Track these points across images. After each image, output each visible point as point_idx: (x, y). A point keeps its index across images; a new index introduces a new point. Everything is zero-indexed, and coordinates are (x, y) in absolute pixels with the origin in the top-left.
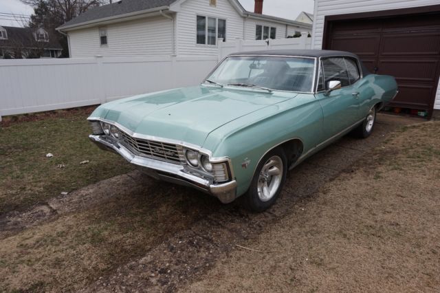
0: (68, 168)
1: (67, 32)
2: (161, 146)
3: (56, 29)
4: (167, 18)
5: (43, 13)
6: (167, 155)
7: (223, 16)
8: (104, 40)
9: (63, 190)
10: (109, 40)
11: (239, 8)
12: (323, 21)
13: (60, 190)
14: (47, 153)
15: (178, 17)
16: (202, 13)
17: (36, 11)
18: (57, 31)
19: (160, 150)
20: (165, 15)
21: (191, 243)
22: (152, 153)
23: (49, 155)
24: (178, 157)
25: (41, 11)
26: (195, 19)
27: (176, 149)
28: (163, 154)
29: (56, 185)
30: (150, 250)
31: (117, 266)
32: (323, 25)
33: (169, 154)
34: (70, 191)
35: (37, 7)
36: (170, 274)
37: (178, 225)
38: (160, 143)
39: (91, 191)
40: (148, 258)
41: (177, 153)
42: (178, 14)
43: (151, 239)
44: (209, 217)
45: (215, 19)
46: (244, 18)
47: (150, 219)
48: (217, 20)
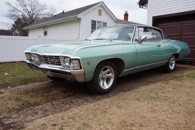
0: (13, 78)
1: (28, 30)
2: (53, 58)
3: (23, 29)
4: (77, 21)
5: (18, 23)
6: (56, 62)
7: (105, 21)
8: (46, 33)
9: (9, 86)
10: (48, 33)
11: (114, 17)
12: (152, 19)
13: (7, 86)
14: (5, 73)
15: (82, 20)
16: (94, 19)
17: (15, 22)
18: (23, 30)
19: (53, 60)
20: (75, 20)
21: (63, 103)
22: (49, 62)
23: (6, 74)
24: (60, 63)
25: (18, 22)
26: (91, 22)
27: (59, 59)
28: (54, 62)
29: (6, 84)
30: (42, 104)
31: (24, 108)
32: (152, 21)
33: (57, 61)
34: (12, 87)
35: (16, 20)
36: (48, 112)
37: (59, 97)
38: (53, 56)
39: (22, 87)
40: (40, 106)
41: (60, 61)
42: (82, 19)
43: (44, 101)
44: (75, 95)
45: (101, 22)
46: (117, 22)
47: (46, 94)
48: (102, 23)
